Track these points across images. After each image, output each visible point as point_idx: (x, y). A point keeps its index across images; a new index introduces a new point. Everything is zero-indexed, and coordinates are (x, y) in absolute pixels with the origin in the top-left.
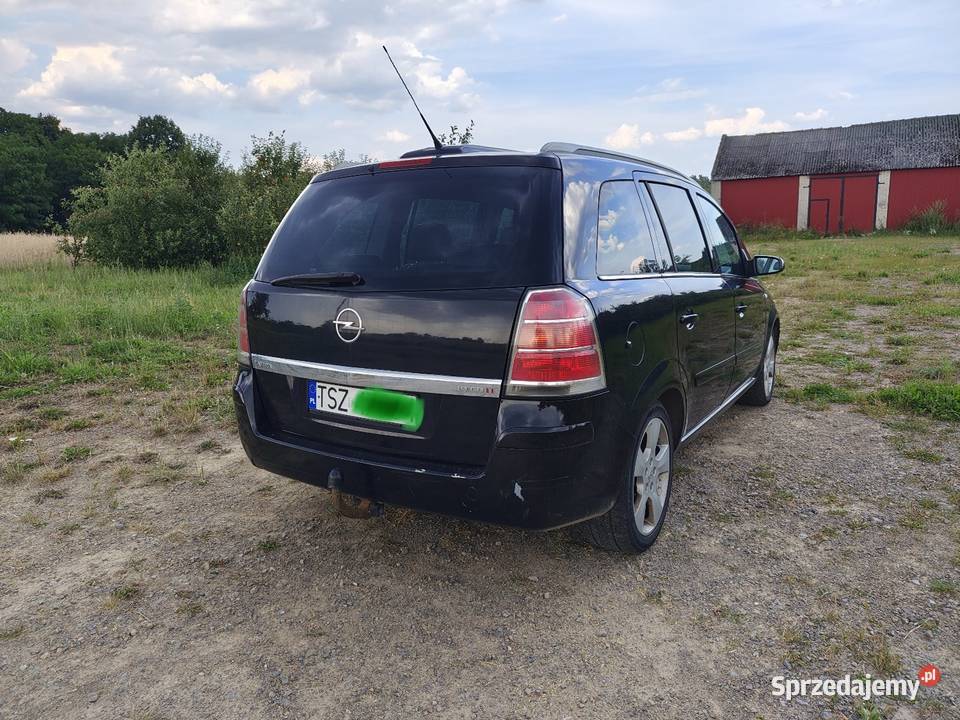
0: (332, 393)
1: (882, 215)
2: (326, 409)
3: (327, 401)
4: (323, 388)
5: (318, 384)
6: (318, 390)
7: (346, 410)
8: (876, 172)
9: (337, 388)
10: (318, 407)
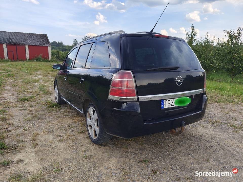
0: (169, 102)
1: (28, 56)
2: (167, 107)
3: (168, 104)
4: (166, 101)
5: (164, 100)
6: (164, 102)
7: (173, 105)
8: (24, 45)
9: (170, 100)
10: (165, 107)
